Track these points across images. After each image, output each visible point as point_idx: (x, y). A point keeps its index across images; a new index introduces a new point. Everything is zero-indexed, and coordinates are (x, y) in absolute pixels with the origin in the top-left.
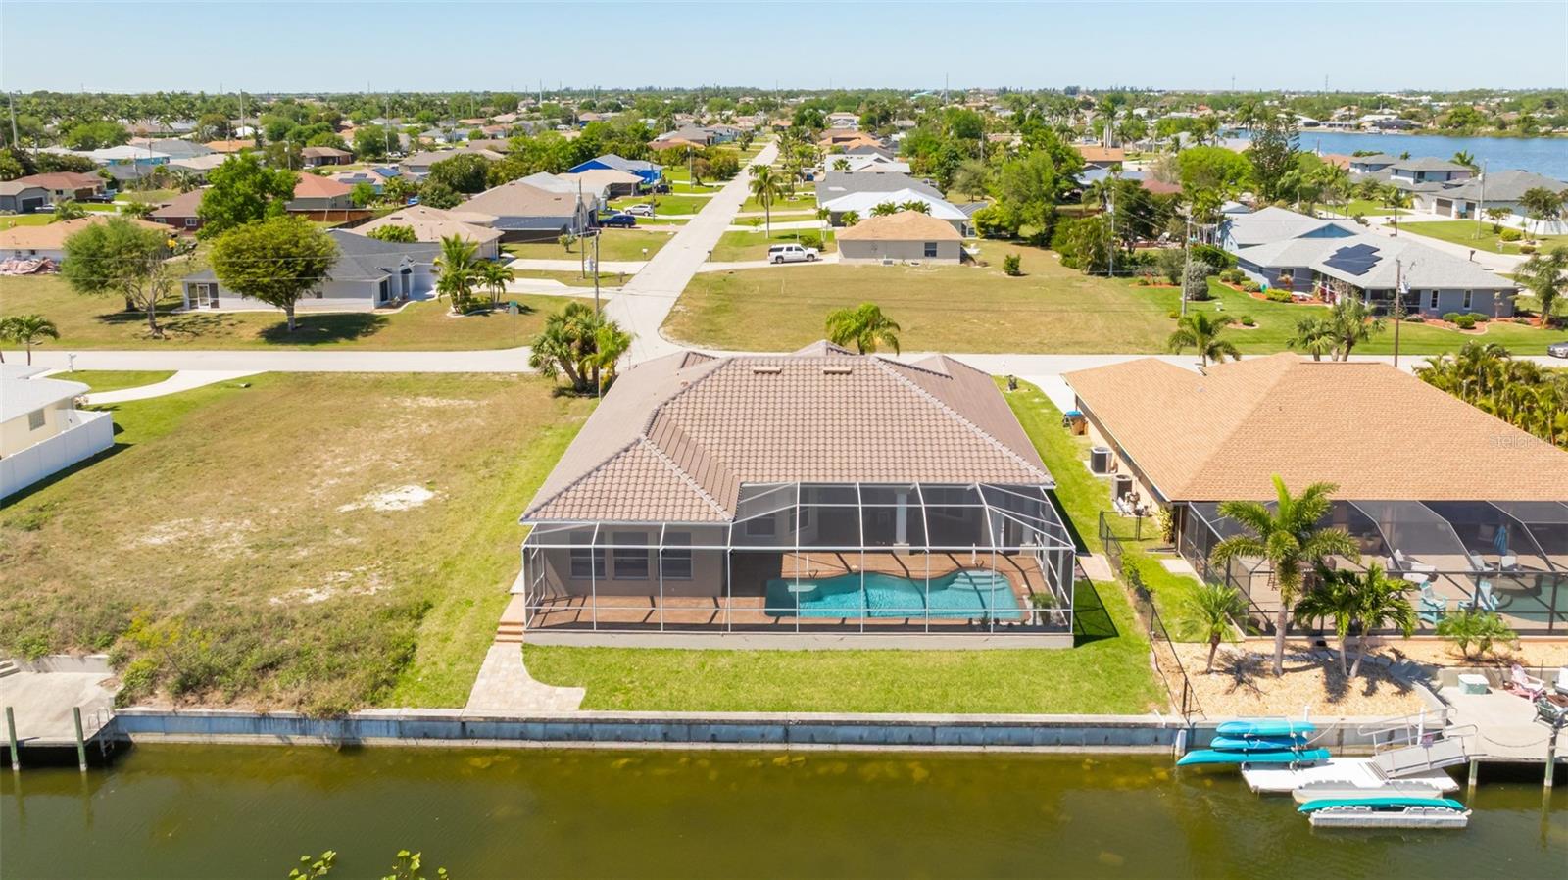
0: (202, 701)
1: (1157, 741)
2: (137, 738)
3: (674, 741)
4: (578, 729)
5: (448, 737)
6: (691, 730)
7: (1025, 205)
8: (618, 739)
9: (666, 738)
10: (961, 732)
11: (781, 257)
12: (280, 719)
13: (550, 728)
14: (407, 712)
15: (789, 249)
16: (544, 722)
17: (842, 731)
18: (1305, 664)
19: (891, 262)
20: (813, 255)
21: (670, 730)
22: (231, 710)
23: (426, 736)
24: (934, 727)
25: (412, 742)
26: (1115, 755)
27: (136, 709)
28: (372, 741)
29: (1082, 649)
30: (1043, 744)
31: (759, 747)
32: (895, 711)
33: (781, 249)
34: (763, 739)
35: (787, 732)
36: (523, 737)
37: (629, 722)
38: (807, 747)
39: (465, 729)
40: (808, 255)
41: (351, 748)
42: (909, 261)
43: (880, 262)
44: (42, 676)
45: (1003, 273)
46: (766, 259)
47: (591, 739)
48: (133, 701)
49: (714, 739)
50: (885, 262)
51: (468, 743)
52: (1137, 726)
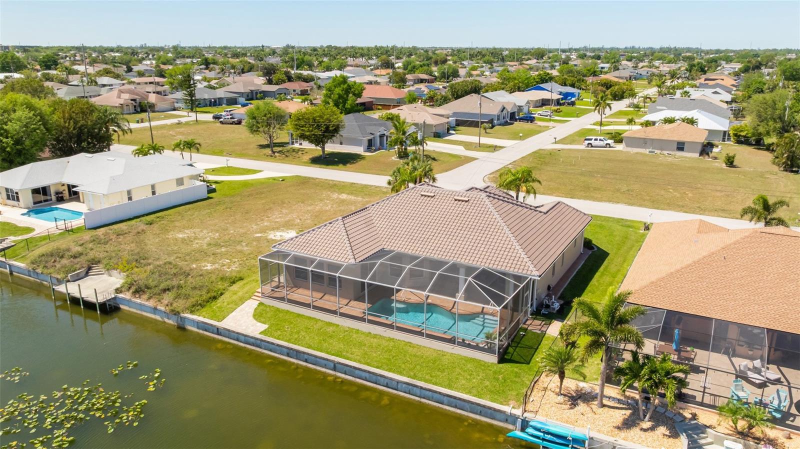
0: (140, 297)
1: (506, 421)
2: (122, 306)
3: (291, 357)
4: (257, 342)
5: (213, 333)
6: (298, 354)
8: (271, 350)
9: (288, 355)
10: (410, 388)
12: (161, 311)
13: (247, 339)
14: (201, 319)
16: (246, 336)
17: (357, 372)
21: (290, 352)
22: (147, 303)
23: (206, 330)
24: (398, 382)
25: (201, 331)
26: (486, 422)
27: (121, 295)
28: (189, 328)
29: (501, 365)
30: (448, 405)
31: (324, 370)
32: (384, 369)
34: (325, 366)
35: (335, 367)
36: (238, 340)
37: (273, 344)
38: (343, 376)
39: (218, 331)
41: (181, 328)
42: (665, 152)
43: (647, 151)
45: (723, 164)
47: (261, 348)
48: (121, 292)
49: (306, 361)
50: (650, 152)
51: (220, 337)
52: (499, 411)
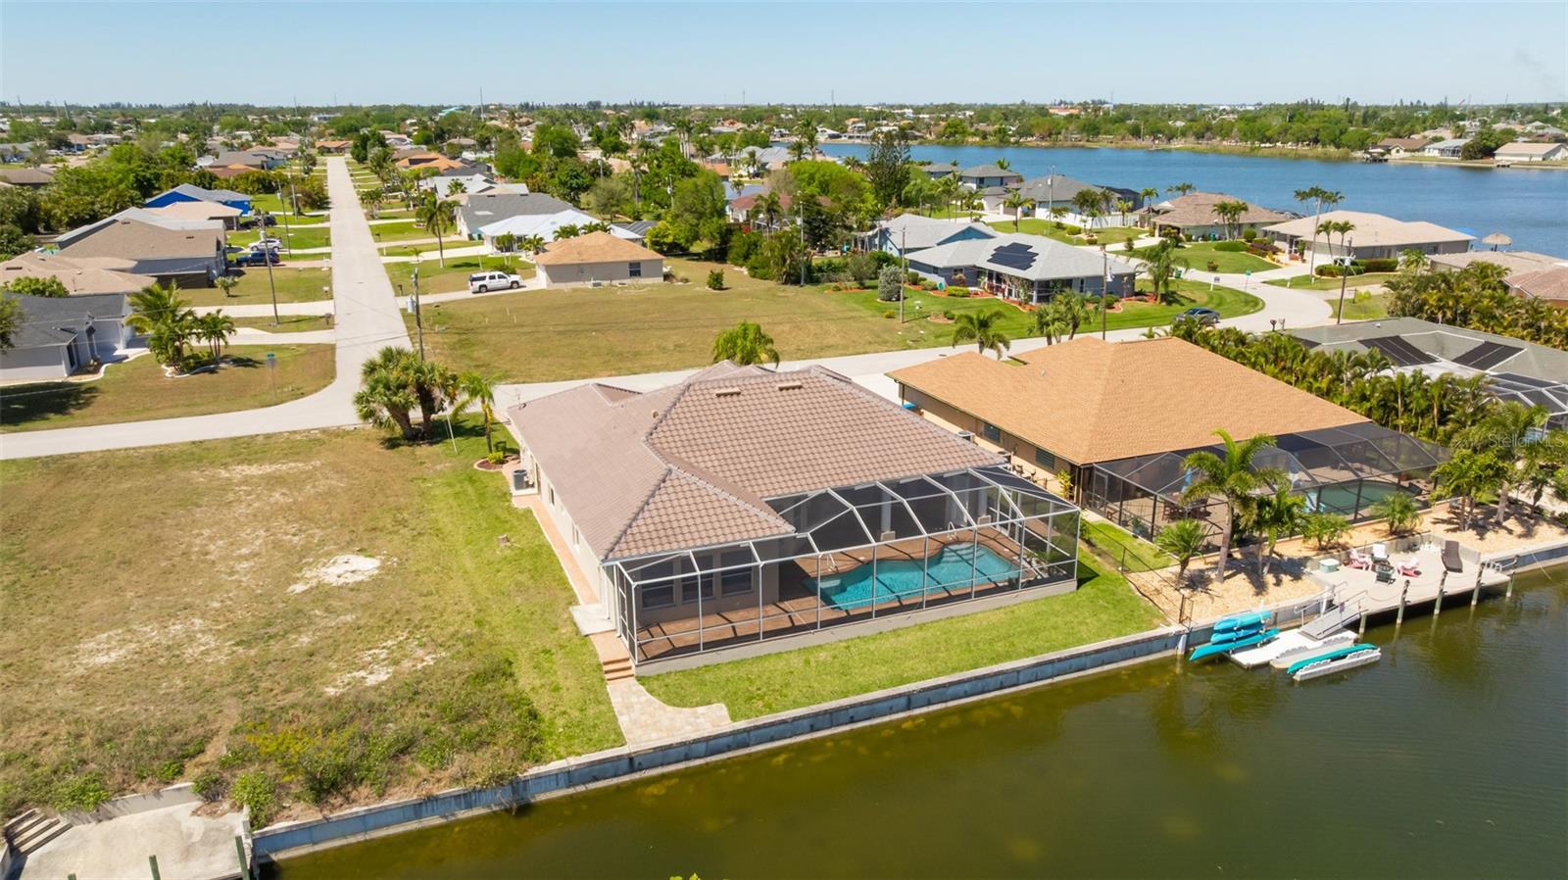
0: (349, 801)
1: (1166, 648)
2: (275, 857)
3: (818, 730)
4: (738, 739)
5: (616, 776)
6: (832, 717)
7: (702, 222)
8: (772, 739)
9: (813, 729)
10: (1037, 671)
11: (485, 286)
12: (445, 799)
13: (712, 744)
14: (573, 761)
15: (492, 278)
16: (707, 739)
17: (951, 691)
18: (1230, 572)
19: (599, 285)
20: (517, 282)
21: (815, 722)
22: (388, 802)
23: (596, 779)
24: (1018, 671)
25: (581, 788)
26: (1141, 664)
27: (279, 826)
28: (542, 797)
29: (1083, 589)
30: (1092, 667)
31: (887, 719)
32: (985, 665)
33: (483, 278)
34: (891, 711)
35: (910, 701)
36: (687, 758)
37: (784, 722)
38: (925, 710)
39: (632, 763)
40: (513, 283)
41: (525, 809)
42: (616, 282)
43: (589, 285)
44: (106, 824)
45: (707, 288)
46: (467, 289)
47: (748, 746)
48: (270, 820)
49: (852, 721)
50: (595, 285)
51: (636, 776)
52: (1150, 640)
